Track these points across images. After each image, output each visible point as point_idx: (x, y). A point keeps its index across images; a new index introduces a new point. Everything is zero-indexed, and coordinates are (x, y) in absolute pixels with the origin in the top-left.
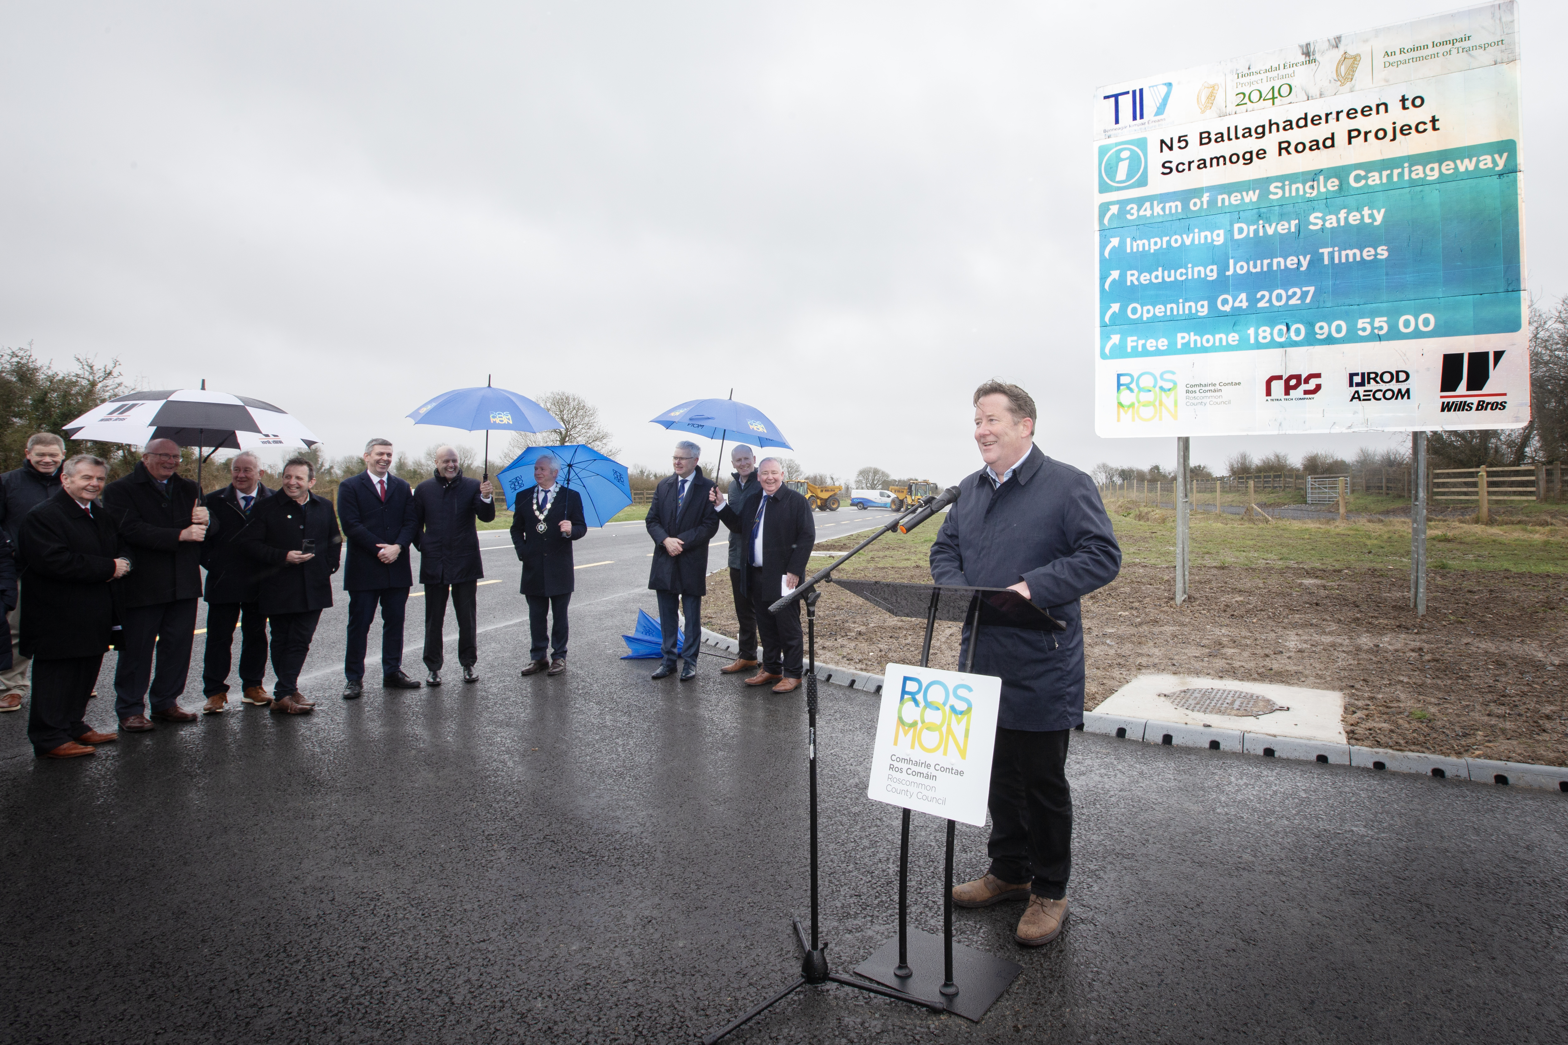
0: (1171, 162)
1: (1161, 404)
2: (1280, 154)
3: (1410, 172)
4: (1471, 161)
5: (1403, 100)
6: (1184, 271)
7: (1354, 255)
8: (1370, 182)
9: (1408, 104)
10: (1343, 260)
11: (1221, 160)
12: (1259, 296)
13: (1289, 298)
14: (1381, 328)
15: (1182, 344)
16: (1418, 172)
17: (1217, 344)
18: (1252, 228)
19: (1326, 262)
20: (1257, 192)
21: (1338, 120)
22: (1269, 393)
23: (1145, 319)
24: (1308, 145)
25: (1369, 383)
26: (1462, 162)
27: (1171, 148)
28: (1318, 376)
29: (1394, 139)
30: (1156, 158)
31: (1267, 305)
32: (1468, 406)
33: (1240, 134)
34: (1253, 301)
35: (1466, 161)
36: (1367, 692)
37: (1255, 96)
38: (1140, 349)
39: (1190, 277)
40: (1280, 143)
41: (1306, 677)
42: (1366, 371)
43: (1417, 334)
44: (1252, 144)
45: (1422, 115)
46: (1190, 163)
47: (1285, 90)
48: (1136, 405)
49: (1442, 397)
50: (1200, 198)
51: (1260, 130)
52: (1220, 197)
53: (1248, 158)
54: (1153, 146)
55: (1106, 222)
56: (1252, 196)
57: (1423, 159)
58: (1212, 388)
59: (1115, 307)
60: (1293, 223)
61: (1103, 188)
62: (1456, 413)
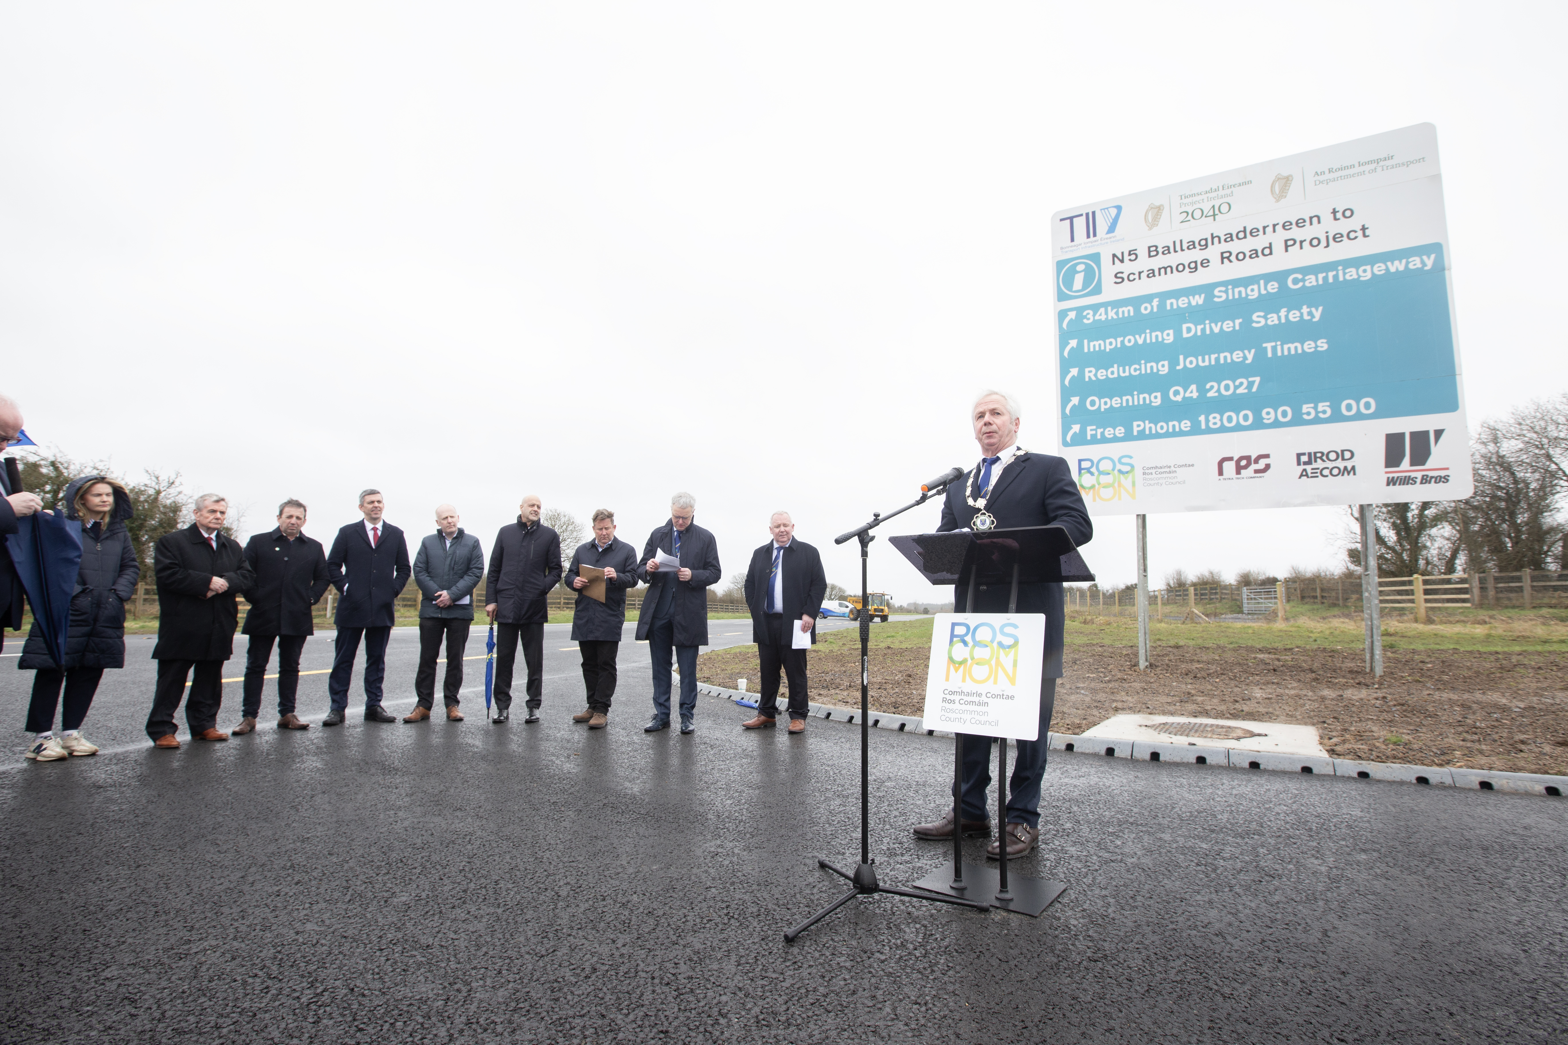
0: (1122, 273)
1: (1120, 485)
2: (1222, 263)
3: (1344, 274)
4: (1400, 262)
5: (1334, 212)
6: (1137, 367)
7: (1296, 348)
8: (1307, 284)
9: (1339, 215)
10: (1286, 353)
11: (1169, 270)
12: (1208, 386)
13: (1236, 388)
14: (1324, 412)
15: (1138, 431)
16: (1352, 274)
17: (1171, 430)
18: (1199, 327)
19: (1270, 355)
20: (1203, 296)
21: (1274, 231)
22: (1221, 473)
23: (1102, 410)
24: (1248, 254)
25: (1316, 461)
26: (1392, 264)
27: (1122, 261)
28: (1267, 456)
29: (1328, 246)
30: (1108, 270)
31: (1216, 394)
32: (1412, 480)
33: (1185, 247)
34: (1202, 390)
35: (1396, 263)
37: (1197, 214)
38: (1099, 437)
39: (1143, 372)
40: (1222, 253)
42: (1312, 451)
43: (1359, 416)
44: (1197, 255)
45: (1354, 224)
46: (1140, 273)
47: (1225, 208)
48: (1098, 485)
49: (1386, 473)
50: (1150, 302)
51: (1203, 243)
52: (1168, 302)
53: (1194, 267)
54: (1106, 260)
55: (1065, 325)
56: (1198, 300)
57: (1356, 262)
58: (1167, 470)
59: (1075, 400)
60: (1238, 322)
61: (1061, 297)
62: (1402, 487)
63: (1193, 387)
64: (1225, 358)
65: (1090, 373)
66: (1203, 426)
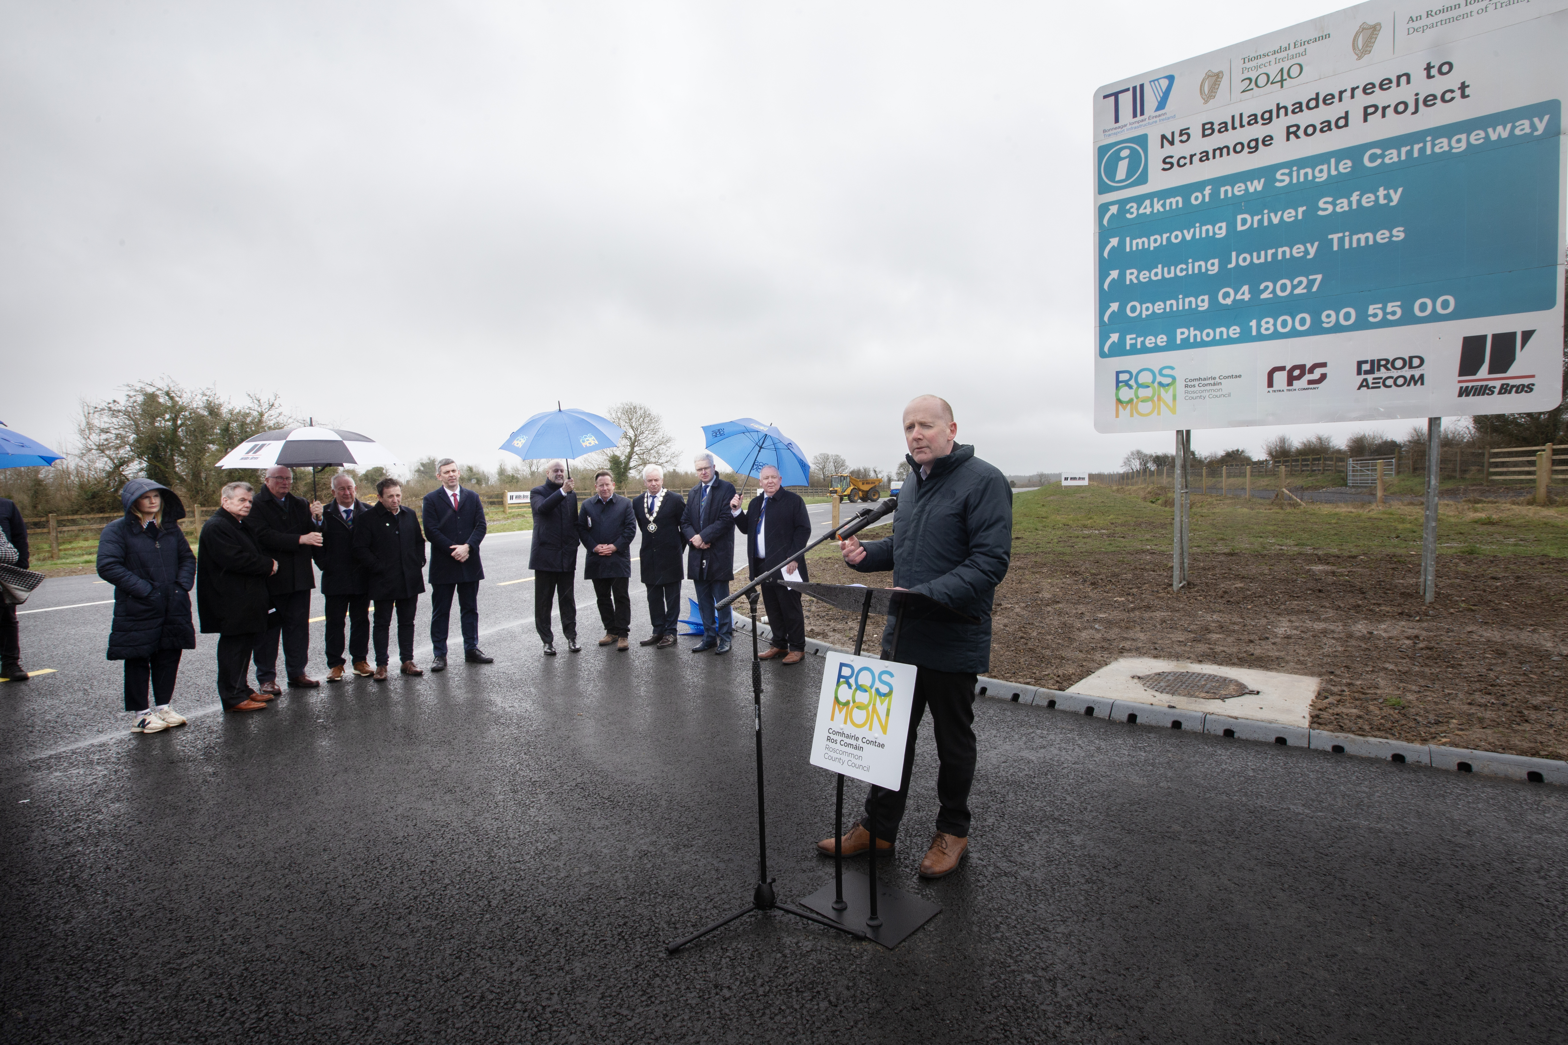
0: (1172, 157)
1: (1159, 398)
2: (1288, 139)
3: (1433, 146)
4: (1504, 128)
5: (1429, 67)
7: (1367, 238)
8: (1387, 160)
9: (1434, 72)
10: (1355, 245)
11: (1225, 150)
13: (1294, 287)
14: (1394, 313)
15: (1182, 339)
16: (1443, 145)
17: (1218, 337)
18: (1256, 218)
19: (1335, 248)
20: (1262, 180)
21: (1352, 97)
22: (1270, 384)
23: (1144, 316)
24: (1319, 127)
25: (1379, 370)
26: (1494, 131)
27: (1172, 143)
28: (1324, 365)
29: (1416, 111)
30: (1156, 154)
31: (1271, 296)
32: (1489, 389)
33: (1245, 122)
34: (1255, 292)
35: (1500, 129)
36: (1347, 678)
37: (1262, 80)
38: (1139, 346)
39: (1190, 272)
40: (1288, 128)
41: (1287, 662)
42: (1376, 358)
43: (1435, 317)
44: (1258, 131)
45: (1452, 81)
47: (1295, 71)
48: (1135, 400)
49: (1460, 382)
50: (1202, 191)
51: (1267, 116)
52: (1223, 190)
53: (1254, 146)
54: (1154, 143)
55: (1105, 222)
56: (1257, 186)
57: (1449, 131)
58: (1211, 382)
59: (1114, 306)
60: (1301, 210)
61: (1102, 188)
62: (1476, 398)
63: (1246, 288)
64: (1284, 253)
65: (1131, 276)
66: (1254, 333)
